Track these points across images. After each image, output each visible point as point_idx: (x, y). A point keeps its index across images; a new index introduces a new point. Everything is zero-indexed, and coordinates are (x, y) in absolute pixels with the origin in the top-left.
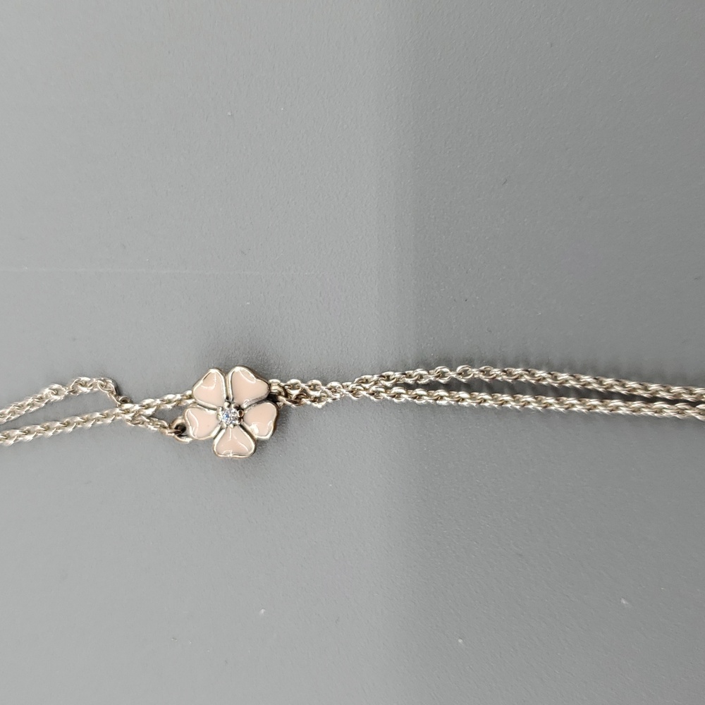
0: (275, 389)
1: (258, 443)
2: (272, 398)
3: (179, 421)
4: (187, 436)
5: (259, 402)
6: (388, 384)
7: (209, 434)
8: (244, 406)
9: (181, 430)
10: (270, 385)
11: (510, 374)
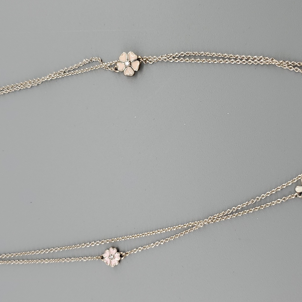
0: (139, 57)
1: (135, 72)
2: (138, 59)
3: (116, 67)
4: (118, 70)
5: (135, 60)
6: (169, 57)
7: (123, 69)
8: (131, 61)
9: (116, 69)
10: (138, 56)
11: (194, 53)
